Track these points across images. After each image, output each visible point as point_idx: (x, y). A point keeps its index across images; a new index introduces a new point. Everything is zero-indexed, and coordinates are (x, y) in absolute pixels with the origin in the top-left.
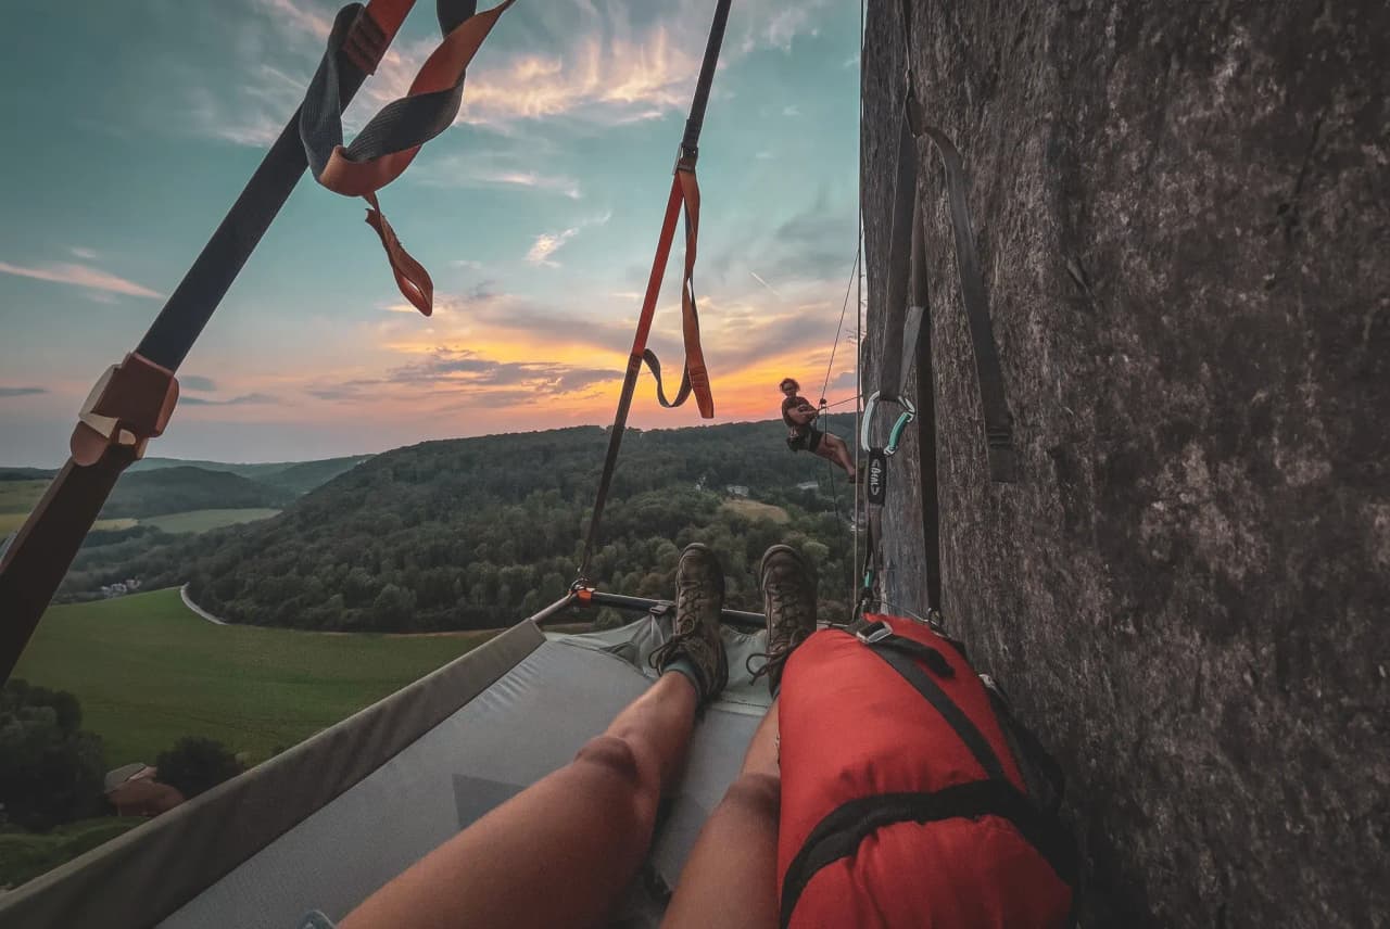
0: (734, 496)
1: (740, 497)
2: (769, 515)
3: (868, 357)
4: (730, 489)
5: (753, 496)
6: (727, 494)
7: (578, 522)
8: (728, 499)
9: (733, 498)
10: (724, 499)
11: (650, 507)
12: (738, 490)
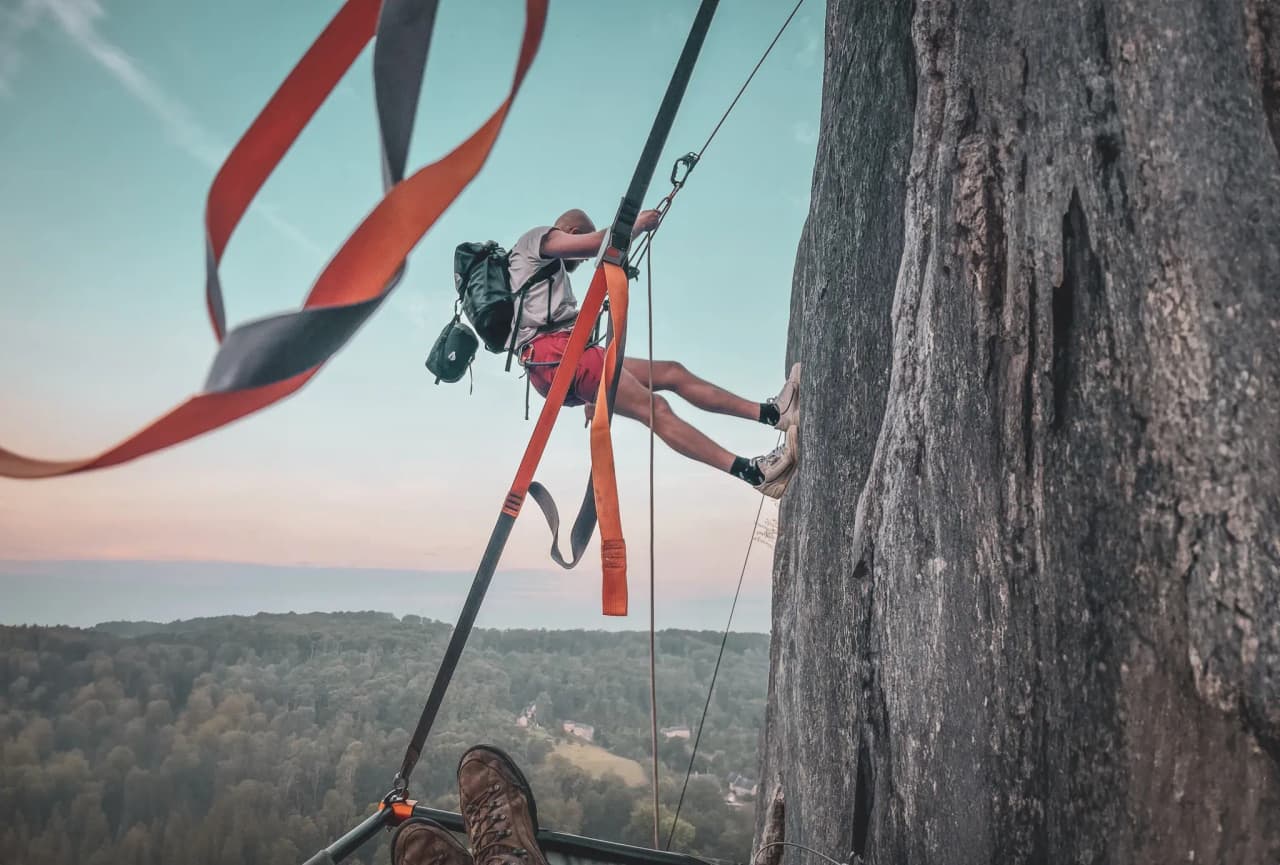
0: (571, 739)
1: (582, 741)
2: (618, 772)
3: (786, 566)
4: (568, 727)
5: (600, 740)
6: (562, 734)
7: (334, 761)
8: (563, 742)
9: (570, 742)
10: (558, 742)
11: (447, 745)
12: (579, 731)
